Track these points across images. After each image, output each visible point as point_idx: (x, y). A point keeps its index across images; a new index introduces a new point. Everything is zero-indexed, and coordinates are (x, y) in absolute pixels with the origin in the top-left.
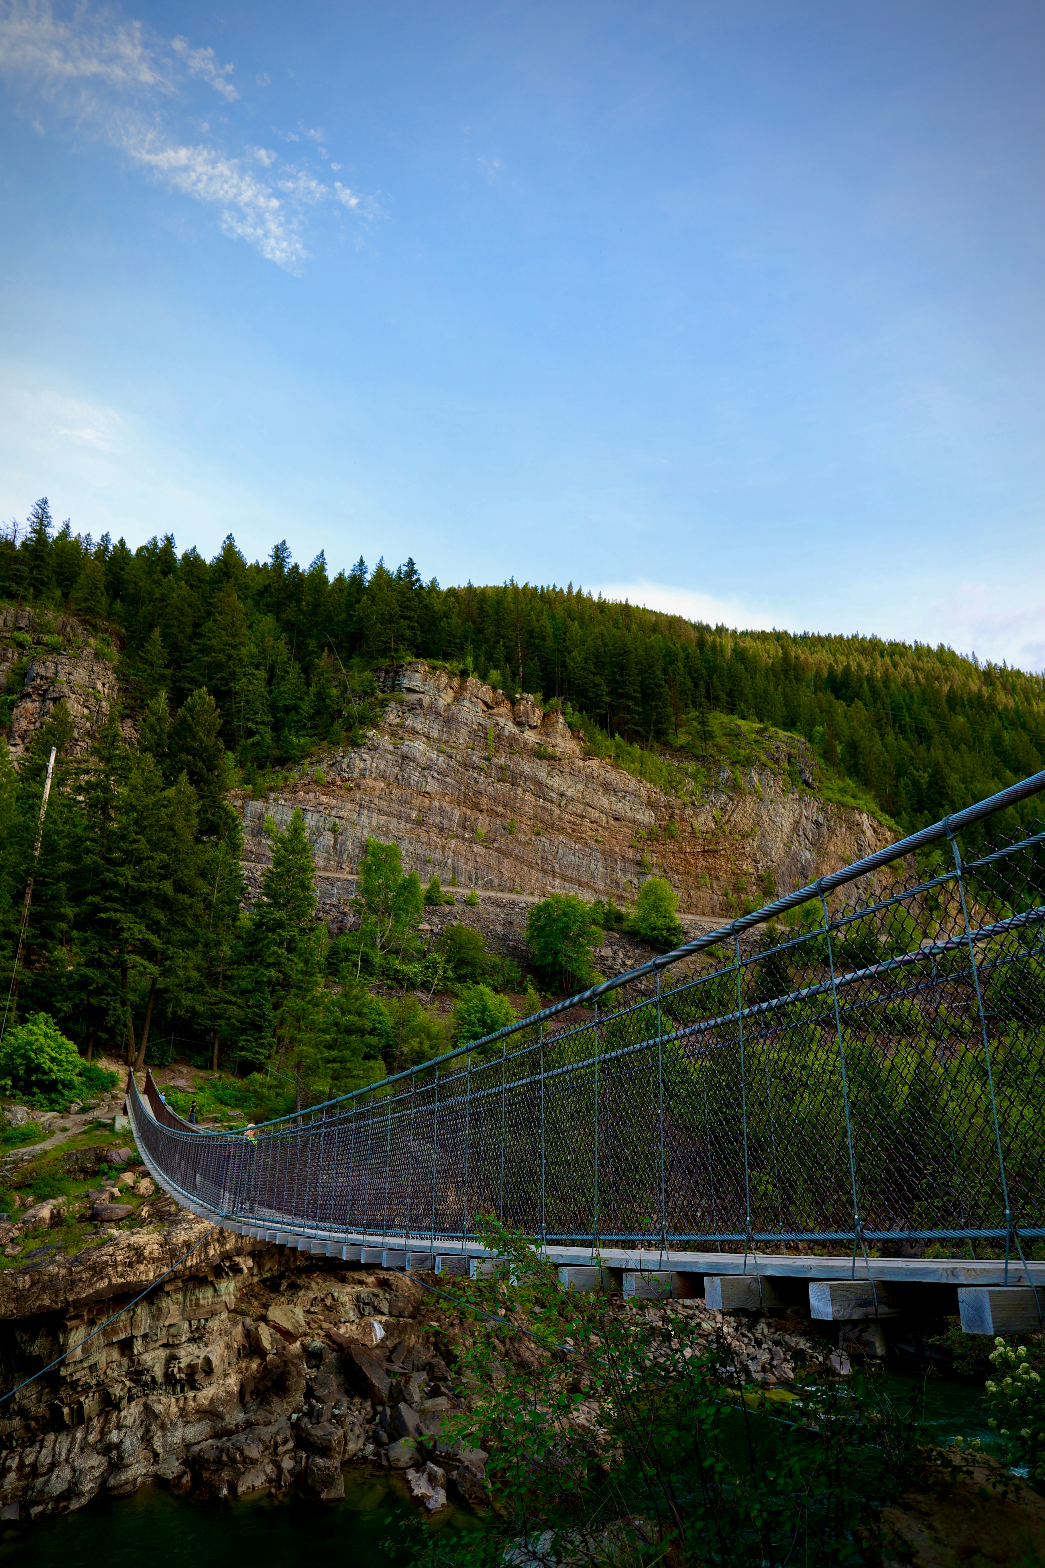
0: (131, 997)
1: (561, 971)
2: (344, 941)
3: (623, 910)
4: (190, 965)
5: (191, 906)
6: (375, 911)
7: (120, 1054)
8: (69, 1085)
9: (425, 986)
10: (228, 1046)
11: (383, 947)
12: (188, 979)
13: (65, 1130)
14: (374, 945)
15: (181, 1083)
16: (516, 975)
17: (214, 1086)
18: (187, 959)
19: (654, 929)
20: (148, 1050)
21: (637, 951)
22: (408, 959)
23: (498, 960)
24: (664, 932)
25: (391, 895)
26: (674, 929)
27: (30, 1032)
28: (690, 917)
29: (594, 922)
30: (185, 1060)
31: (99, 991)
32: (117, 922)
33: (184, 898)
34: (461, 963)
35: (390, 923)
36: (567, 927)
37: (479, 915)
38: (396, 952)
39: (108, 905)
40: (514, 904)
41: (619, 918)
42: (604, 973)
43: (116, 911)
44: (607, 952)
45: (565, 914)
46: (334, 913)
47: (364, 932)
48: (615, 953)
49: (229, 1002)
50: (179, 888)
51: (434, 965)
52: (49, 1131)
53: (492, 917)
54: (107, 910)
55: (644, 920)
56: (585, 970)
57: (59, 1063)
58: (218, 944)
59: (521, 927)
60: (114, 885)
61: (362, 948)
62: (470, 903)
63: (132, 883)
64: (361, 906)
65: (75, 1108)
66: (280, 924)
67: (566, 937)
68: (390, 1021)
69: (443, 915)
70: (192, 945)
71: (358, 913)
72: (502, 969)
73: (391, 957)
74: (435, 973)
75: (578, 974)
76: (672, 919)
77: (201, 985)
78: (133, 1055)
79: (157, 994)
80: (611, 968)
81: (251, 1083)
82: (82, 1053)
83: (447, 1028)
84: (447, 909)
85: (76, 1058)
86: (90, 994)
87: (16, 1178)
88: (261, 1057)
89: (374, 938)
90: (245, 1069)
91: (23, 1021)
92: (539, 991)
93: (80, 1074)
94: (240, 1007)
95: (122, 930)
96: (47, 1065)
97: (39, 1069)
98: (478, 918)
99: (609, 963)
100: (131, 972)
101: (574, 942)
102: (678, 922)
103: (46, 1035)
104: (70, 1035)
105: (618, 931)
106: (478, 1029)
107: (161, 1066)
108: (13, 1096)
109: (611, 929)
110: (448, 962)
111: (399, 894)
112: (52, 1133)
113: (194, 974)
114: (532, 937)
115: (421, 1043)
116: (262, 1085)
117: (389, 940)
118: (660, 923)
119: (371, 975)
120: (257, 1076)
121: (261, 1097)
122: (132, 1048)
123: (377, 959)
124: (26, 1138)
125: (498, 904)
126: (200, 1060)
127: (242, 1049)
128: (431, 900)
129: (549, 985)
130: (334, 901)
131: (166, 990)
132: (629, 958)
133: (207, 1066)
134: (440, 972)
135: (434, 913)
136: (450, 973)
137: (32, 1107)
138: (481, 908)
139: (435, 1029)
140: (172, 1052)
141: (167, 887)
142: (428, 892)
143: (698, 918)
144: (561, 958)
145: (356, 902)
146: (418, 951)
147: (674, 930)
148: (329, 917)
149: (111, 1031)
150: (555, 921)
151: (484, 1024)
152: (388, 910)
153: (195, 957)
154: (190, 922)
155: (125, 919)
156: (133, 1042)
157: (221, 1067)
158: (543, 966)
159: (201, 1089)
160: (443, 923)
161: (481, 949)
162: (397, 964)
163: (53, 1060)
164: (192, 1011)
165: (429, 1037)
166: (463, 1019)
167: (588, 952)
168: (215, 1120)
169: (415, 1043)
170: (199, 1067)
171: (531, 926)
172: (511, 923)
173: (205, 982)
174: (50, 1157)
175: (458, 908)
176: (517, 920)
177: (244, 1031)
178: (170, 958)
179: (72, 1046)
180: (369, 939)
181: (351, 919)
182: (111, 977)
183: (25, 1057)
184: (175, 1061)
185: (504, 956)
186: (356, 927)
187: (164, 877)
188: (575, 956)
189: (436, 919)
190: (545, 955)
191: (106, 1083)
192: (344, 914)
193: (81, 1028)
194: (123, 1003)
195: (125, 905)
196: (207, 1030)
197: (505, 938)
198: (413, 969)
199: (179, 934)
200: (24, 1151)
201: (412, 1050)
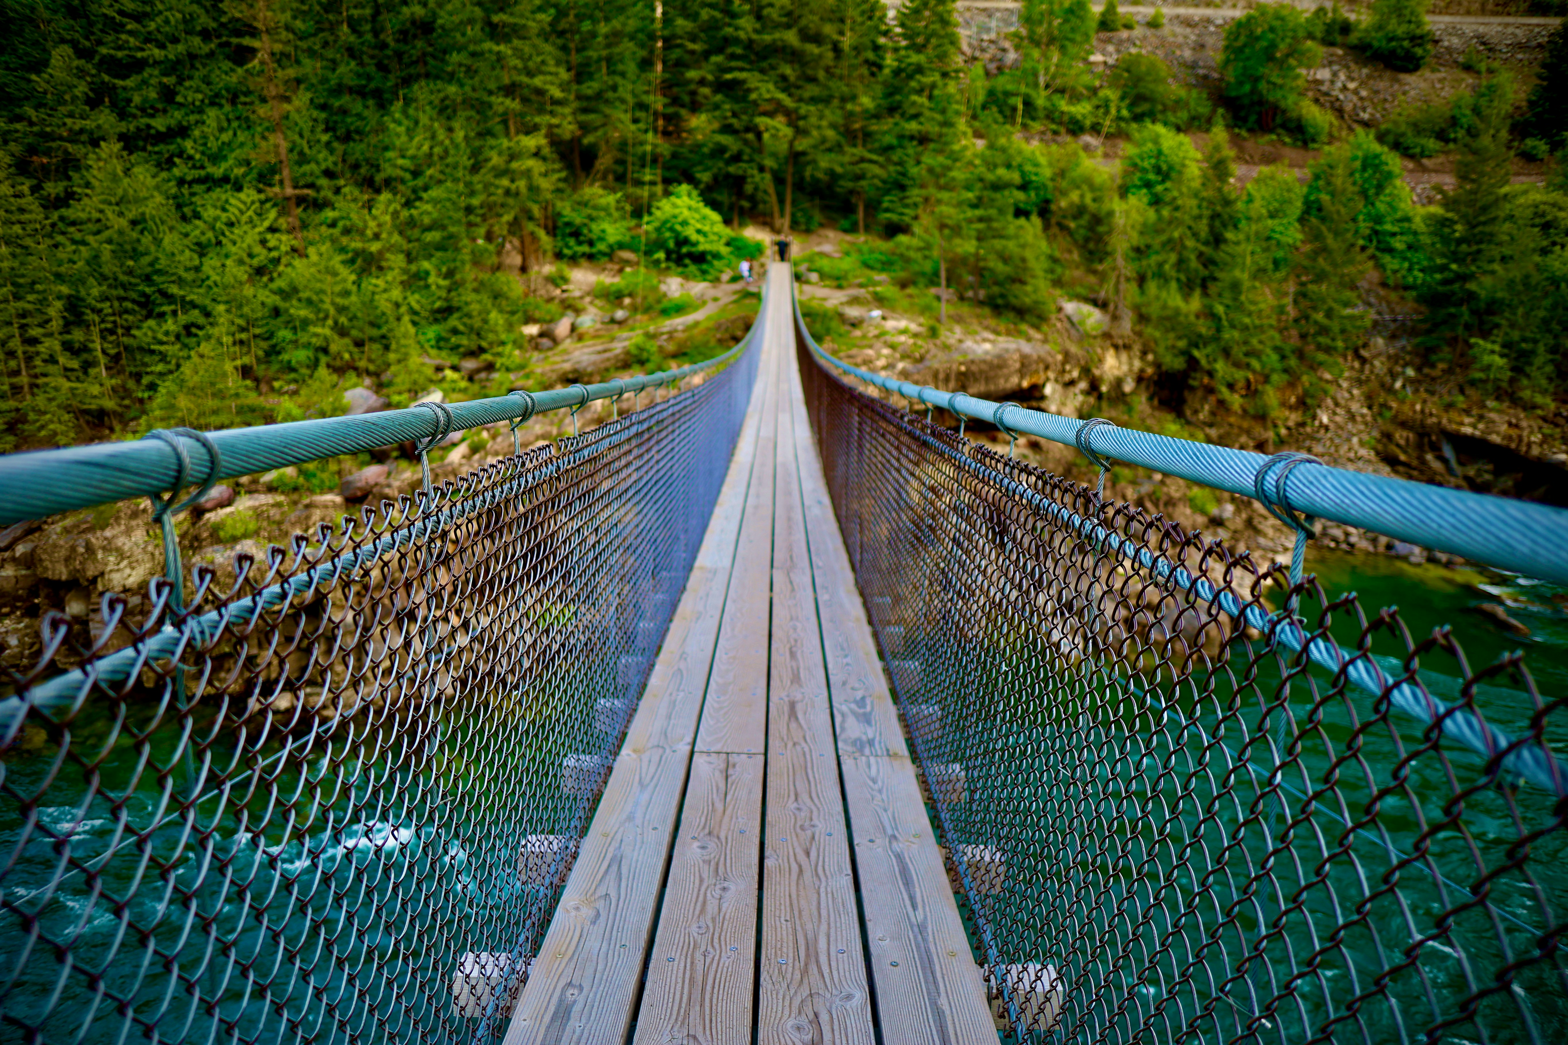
0: (769, 162)
1: (1261, 102)
2: (1003, 83)
3: (1352, 17)
4: (824, 123)
5: (820, 56)
6: (1037, 43)
7: (765, 221)
8: (717, 256)
9: (1095, 129)
10: (873, 207)
11: (1047, 86)
12: (824, 140)
13: (715, 299)
14: (1036, 85)
15: (827, 248)
16: (1204, 110)
17: (860, 251)
18: (821, 118)
19: (1391, 39)
20: (793, 215)
21: (1365, 71)
22: (1075, 97)
23: (1183, 93)
24: (1406, 44)
25: (1057, 22)
26: (1421, 37)
27: (675, 206)
28: (1447, 19)
29: (1311, 36)
30: (830, 223)
31: (737, 158)
32: (744, 82)
33: (813, 49)
34: (1139, 98)
35: (1055, 57)
36: (1273, 46)
37: (1163, 39)
38: (1062, 91)
39: (734, 64)
40: (1209, 21)
41: (1346, 28)
42: (1316, 101)
43: (741, 69)
44: (1324, 74)
45: (1272, 29)
46: (992, 50)
47: (1025, 72)
48: (1335, 74)
49: (871, 161)
50: (807, 36)
51: (1105, 105)
52: (702, 302)
53: (1180, 40)
54: (730, 70)
55: (1380, 27)
56: (1291, 99)
57: (705, 234)
58: (853, 98)
59: (1215, 50)
60: (737, 41)
61: (1023, 89)
62: (1153, 24)
63: (755, 37)
64: (1021, 38)
65: (725, 277)
66: (919, 70)
67: (1271, 58)
68: (1047, 172)
69: (1121, 42)
70: (826, 100)
71: (1017, 48)
72: (1187, 104)
73: (1056, 98)
74: (1107, 112)
75: (1283, 104)
76: (1419, 24)
77: (839, 145)
78: (778, 222)
79: (796, 157)
80: (1327, 94)
81: (898, 245)
82: (727, 222)
83: (1113, 178)
84: (1124, 34)
85: (720, 228)
86: (728, 162)
87: (671, 347)
88: (906, 219)
89: (1036, 75)
90: (893, 230)
91: (667, 194)
92: (1229, 127)
93: (728, 244)
94: (882, 166)
95: (749, 91)
96: (694, 237)
97: (686, 241)
98: (1163, 43)
99: (1324, 88)
100: (766, 136)
101: (1281, 64)
102: (1427, 28)
103: (690, 208)
104: (715, 205)
105: (1343, 46)
106: (1152, 176)
107: (808, 231)
108: (668, 268)
109: (1332, 44)
110: (1122, 98)
111: (1066, 21)
112: (704, 303)
113: (830, 134)
114: (1227, 62)
115: (1082, 196)
116: (908, 248)
117: (1054, 77)
118: (1401, 31)
119: (1033, 119)
120: (902, 238)
121: (907, 260)
122: (776, 214)
123: (1041, 100)
124: (680, 309)
125: (1188, 23)
126: (846, 223)
127: (887, 210)
128: (1106, 24)
129: (1245, 120)
130: (993, 36)
131: (804, 153)
132: (1352, 79)
133: (853, 229)
134: (1113, 111)
135: (1109, 41)
136: (1125, 113)
137: (686, 277)
138: (1166, 30)
139: (1098, 180)
140: (818, 217)
141: (791, 37)
142: (1103, 14)
143: (1457, 19)
144: (1262, 86)
145: (1016, 35)
146: (1087, 88)
147: (1418, 39)
148: (987, 56)
149: (752, 198)
150: (1258, 39)
151: (1158, 170)
152: (1052, 40)
153: (832, 114)
154: (821, 75)
155: (752, 78)
156: (776, 209)
157: (867, 229)
158: (1238, 98)
159: (847, 254)
160: (1118, 51)
161: (1163, 81)
162: (1064, 105)
163: (699, 231)
164: (832, 173)
165: (1092, 187)
166: (1135, 166)
167: (1298, 76)
168: (861, 286)
169: (1075, 196)
170: (846, 231)
171: (1227, 48)
172: (1203, 46)
173: (843, 141)
174: (702, 326)
175: (1138, 32)
176: (1210, 41)
177: (888, 192)
178: (804, 118)
179: (715, 216)
180: (1030, 79)
181: (1012, 56)
182: (746, 142)
183: (672, 229)
184: (822, 225)
185: (1189, 86)
186: (1015, 66)
187: (788, 27)
188: (1279, 81)
189: (1111, 48)
190: (1241, 84)
191: (753, 253)
192: (1004, 50)
193: (723, 197)
194: (762, 169)
195: (751, 62)
196: (851, 192)
197: (1193, 66)
198: (1082, 110)
199: (811, 90)
200: (679, 322)
201: (1072, 204)
